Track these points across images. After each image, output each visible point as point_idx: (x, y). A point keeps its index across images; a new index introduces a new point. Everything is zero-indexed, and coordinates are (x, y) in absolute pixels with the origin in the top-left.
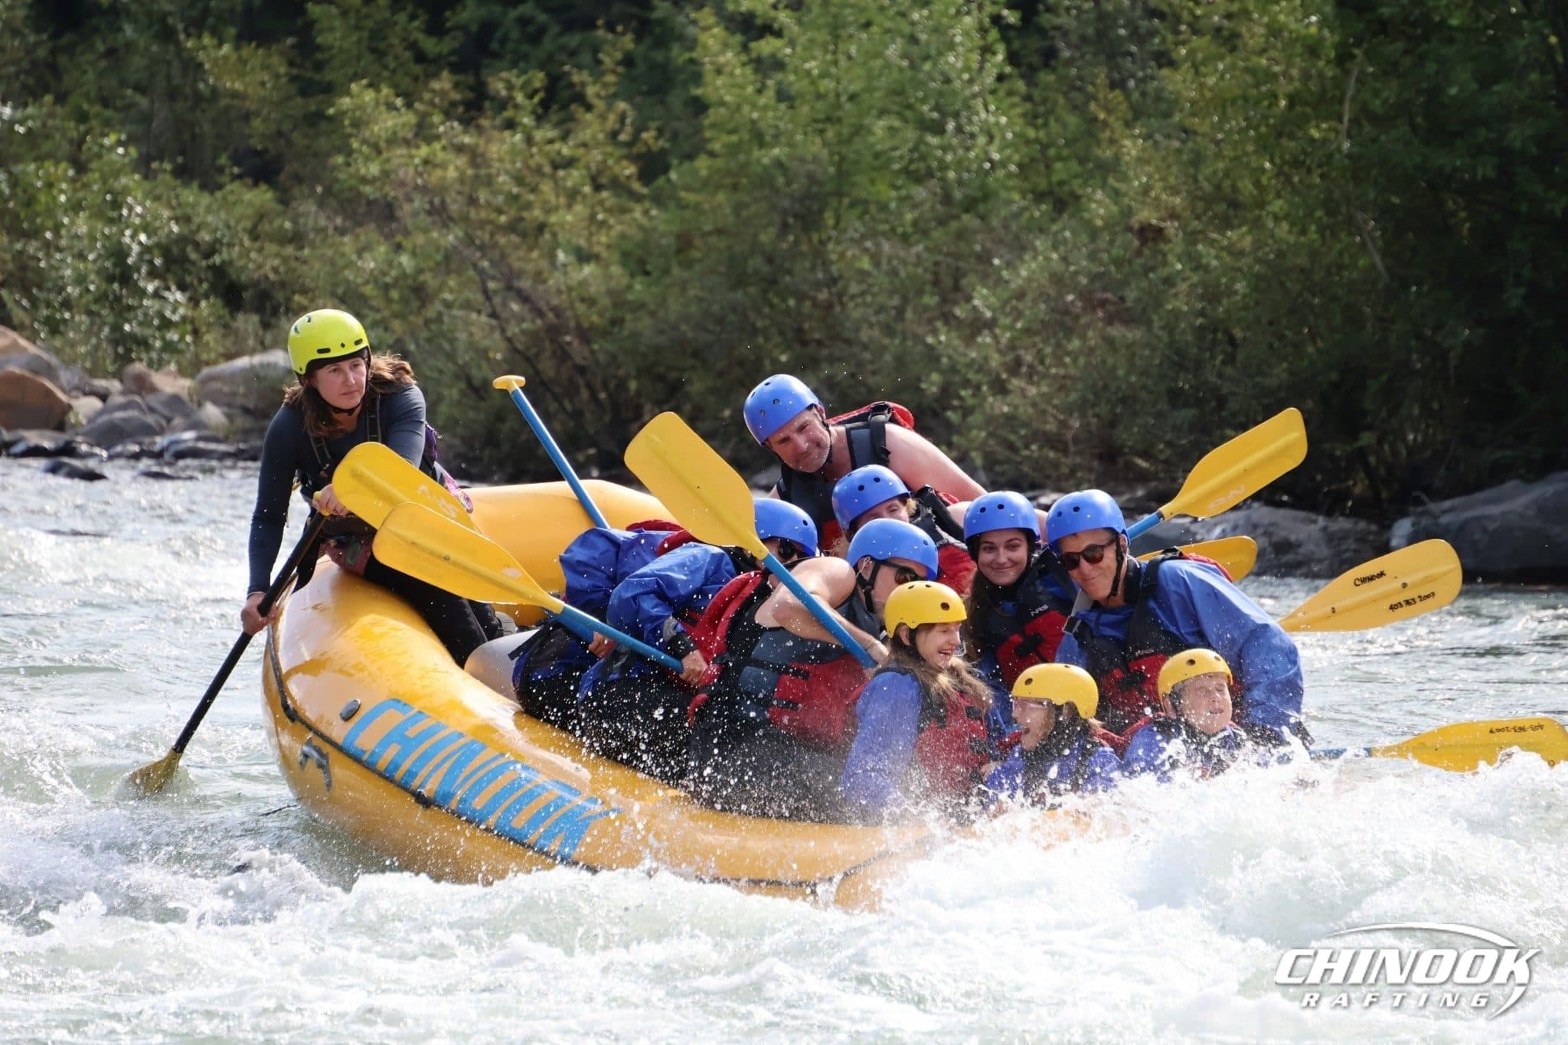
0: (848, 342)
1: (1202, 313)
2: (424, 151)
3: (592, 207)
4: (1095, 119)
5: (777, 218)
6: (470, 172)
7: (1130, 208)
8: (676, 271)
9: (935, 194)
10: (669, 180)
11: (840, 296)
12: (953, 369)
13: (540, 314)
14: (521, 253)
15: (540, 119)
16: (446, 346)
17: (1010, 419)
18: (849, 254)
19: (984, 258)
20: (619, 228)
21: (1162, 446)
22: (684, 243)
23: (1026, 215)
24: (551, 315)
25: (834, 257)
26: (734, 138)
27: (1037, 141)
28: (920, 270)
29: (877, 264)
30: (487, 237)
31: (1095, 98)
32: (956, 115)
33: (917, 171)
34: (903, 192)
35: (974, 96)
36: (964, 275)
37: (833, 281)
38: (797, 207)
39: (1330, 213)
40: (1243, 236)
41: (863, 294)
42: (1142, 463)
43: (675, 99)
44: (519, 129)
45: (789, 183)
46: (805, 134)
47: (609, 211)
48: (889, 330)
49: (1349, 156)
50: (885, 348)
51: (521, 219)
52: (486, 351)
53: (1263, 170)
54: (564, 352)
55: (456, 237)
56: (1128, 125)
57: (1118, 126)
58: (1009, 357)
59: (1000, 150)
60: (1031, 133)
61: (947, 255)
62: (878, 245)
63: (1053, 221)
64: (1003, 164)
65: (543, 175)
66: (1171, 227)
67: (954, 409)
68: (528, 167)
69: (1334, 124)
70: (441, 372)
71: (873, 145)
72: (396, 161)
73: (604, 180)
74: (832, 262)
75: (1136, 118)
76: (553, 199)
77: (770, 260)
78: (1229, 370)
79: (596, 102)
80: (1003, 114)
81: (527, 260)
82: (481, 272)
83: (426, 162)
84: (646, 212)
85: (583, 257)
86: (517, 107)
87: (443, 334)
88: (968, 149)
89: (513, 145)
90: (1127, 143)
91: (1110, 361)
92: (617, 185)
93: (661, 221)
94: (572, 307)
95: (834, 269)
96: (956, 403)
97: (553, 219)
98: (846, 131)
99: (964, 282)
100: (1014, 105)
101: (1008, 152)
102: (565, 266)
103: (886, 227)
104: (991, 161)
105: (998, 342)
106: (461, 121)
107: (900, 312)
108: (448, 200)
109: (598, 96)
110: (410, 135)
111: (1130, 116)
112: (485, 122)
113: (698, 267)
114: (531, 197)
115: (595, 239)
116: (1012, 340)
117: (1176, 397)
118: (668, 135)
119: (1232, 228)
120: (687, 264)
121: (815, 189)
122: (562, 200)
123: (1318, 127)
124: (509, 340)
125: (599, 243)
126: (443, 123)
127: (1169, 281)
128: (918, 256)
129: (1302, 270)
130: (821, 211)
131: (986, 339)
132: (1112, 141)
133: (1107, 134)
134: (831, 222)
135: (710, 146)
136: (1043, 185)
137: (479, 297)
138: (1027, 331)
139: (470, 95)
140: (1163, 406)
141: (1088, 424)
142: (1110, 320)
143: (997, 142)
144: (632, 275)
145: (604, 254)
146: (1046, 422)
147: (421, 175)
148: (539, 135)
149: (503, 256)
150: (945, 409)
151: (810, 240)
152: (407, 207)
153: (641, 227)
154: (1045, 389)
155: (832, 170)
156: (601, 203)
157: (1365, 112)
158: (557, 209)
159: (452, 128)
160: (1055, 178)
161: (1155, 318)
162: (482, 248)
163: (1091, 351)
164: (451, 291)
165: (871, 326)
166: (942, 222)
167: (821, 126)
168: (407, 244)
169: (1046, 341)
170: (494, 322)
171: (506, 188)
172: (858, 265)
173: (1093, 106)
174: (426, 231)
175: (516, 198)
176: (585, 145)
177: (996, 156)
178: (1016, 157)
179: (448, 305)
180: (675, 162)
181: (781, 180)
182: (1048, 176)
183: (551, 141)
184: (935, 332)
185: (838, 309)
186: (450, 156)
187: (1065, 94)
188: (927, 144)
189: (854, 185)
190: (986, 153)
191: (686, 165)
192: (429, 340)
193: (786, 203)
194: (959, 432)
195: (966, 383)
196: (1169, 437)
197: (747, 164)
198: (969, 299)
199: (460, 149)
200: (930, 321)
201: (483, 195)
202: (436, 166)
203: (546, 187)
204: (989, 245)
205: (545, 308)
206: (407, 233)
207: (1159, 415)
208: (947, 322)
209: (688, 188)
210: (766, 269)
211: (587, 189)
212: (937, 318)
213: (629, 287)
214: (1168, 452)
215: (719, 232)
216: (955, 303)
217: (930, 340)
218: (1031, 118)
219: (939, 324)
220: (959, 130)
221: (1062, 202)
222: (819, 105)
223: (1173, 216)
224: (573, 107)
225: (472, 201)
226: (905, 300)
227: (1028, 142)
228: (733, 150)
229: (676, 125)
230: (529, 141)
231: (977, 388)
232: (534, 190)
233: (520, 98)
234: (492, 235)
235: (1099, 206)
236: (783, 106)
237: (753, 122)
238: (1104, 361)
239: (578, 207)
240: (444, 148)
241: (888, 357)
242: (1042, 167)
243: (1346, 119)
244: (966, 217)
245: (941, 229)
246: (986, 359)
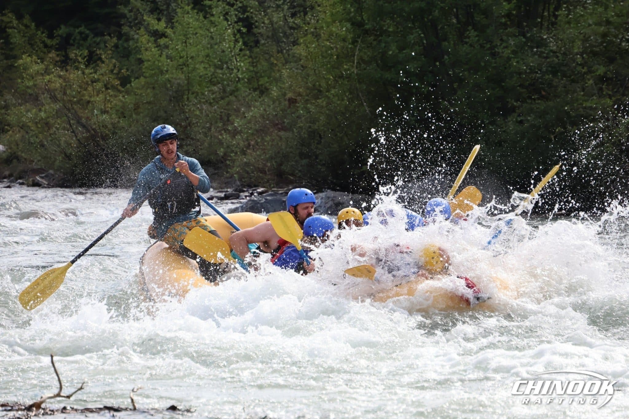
0: (192, 139)
1: (310, 127)
2: (48, 77)
3: (105, 95)
4: (273, 63)
5: (168, 98)
6: (64, 84)
7: (285, 93)
8: (134, 116)
9: (220, 89)
10: (131, 86)
11: (189, 124)
12: (228, 147)
13: (88, 131)
14: (81, 111)
15: (87, 66)
16: (57, 142)
17: (247, 164)
18: (192, 109)
19: (238, 110)
20: (115, 102)
21: (297, 172)
22: (137, 107)
23: (251, 95)
24: (92, 131)
25: (187, 111)
26: (153, 72)
27: (253, 71)
28: (216, 115)
29: (202, 113)
30: (70, 106)
31: (272, 56)
32: (227, 63)
33: (214, 81)
34: (209, 89)
35: (232, 56)
36: (231, 116)
37: (187, 118)
38: (174, 94)
39: (351, 93)
40: (322, 102)
41: (197, 123)
42: (292, 178)
43: (132, 59)
44: (80, 70)
45: (172, 87)
46: (176, 69)
47: (111, 96)
48: (206, 135)
49: (357, 74)
50: (205, 141)
51: (82, 99)
52: (71, 144)
53: (330, 79)
54: (97, 144)
55: (60, 106)
56: (283, 65)
57: (280, 65)
58: (246, 143)
59: (242, 74)
60: (251, 68)
61: (225, 109)
62: (201, 106)
63: (260, 97)
64: (243, 79)
65: (88, 85)
66: (299, 98)
67: (229, 160)
68: (83, 82)
69: (351, 64)
70: (56, 151)
71: (199, 73)
72: (38, 81)
73: (109, 86)
74: (186, 112)
75: (286, 63)
76: (92, 93)
77: (166, 112)
78: (319, 146)
79: (105, 60)
80: (243, 62)
81: (84, 114)
82: (68, 117)
83: (49, 81)
84: (123, 96)
85: (104, 112)
86: (79, 62)
87: (56, 138)
88: (231, 74)
89: (78, 75)
90: (284, 71)
91: (280, 144)
92: (114, 88)
93: (129, 100)
94: (100, 129)
95: (187, 114)
96: (229, 158)
97: (92, 99)
98: (190, 69)
99: (230, 118)
100: (246, 59)
101: (244, 74)
102: (97, 115)
103: (204, 100)
104: (238, 78)
105: (242, 138)
106: (59, 67)
107: (210, 129)
108: (57, 94)
109: (106, 57)
110: (43, 72)
111: (284, 62)
112: (69, 68)
113: (141, 115)
114: (85, 92)
115: (106, 106)
116: (247, 137)
117: (302, 155)
118: (130, 71)
119: (318, 98)
120: (138, 114)
121: (180, 88)
122: (95, 93)
123: (346, 65)
124: (79, 140)
125: (108, 107)
126: (54, 68)
127: (299, 117)
128: (215, 110)
129: (342, 113)
130: (182, 96)
131: (238, 137)
132: (279, 71)
133: (277, 68)
134: (186, 99)
135: (144, 74)
136: (256, 85)
137: (68, 126)
138: (252, 134)
139: (63, 58)
140: (297, 158)
141: (273, 165)
142: (280, 130)
143: (240, 72)
144: (119, 118)
145: (110, 111)
146: (259, 165)
147: (47, 85)
148: (87, 71)
149: (76, 112)
150: (226, 161)
151: (179, 105)
152: (42, 96)
153: (121, 101)
154: (258, 153)
155: (186, 82)
156: (109, 93)
157: (361, 59)
158: (94, 96)
159: (57, 70)
160: (260, 83)
161: (295, 129)
162: (69, 110)
163: (273, 140)
164: (58, 124)
165: (200, 133)
166: (222, 98)
167: (181, 67)
168: (43, 109)
169: (258, 137)
170: (73, 134)
171: (76, 89)
172: (195, 113)
173: (272, 59)
174: (49, 104)
175: (79, 93)
176: (102, 74)
177: (240, 76)
178: (247, 76)
179: (58, 129)
180: (133, 80)
181: (169, 85)
182: (258, 82)
183: (91, 74)
184: (221, 135)
185: (189, 128)
186: (58, 79)
187: (262, 55)
188: (217, 73)
189: (193, 87)
190: (237, 75)
191: (137, 80)
192: (51, 140)
193: (171, 93)
194: (230, 168)
195: (233, 151)
196: (300, 169)
197: (157, 81)
198: (233, 124)
199: (60, 77)
200: (220, 131)
201: (68, 92)
202: (52, 82)
203: (90, 88)
204: (238, 106)
205: (91, 129)
206: (43, 105)
207: (296, 161)
208: (225, 132)
209: (137, 88)
210: (164, 115)
211: (104, 89)
212: (222, 130)
213: (119, 122)
214: (300, 174)
215: (149, 103)
216: (228, 125)
217: (220, 137)
218: (252, 64)
219: (223, 132)
220: (228, 68)
221: (263, 91)
222: (181, 60)
223: (300, 94)
224: (98, 62)
225: (65, 94)
226: (211, 124)
227: (251, 71)
228: (152, 76)
229: (132, 67)
230: (83, 73)
231: (236, 153)
232: (86, 89)
233: (80, 59)
234: (72, 105)
235: (275, 92)
236: (168, 60)
237: (159, 66)
238: (278, 144)
239: (101, 96)
240: (54, 76)
241: (206, 144)
242: (255, 80)
243: (356, 62)
244: (230, 97)
245: (223, 101)
246: (238, 144)
